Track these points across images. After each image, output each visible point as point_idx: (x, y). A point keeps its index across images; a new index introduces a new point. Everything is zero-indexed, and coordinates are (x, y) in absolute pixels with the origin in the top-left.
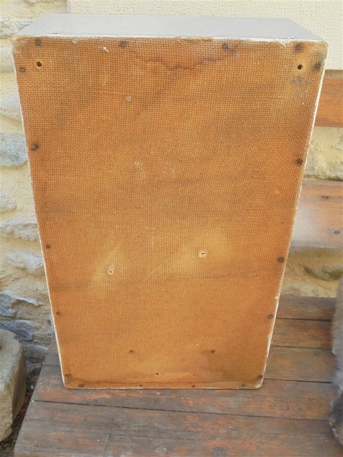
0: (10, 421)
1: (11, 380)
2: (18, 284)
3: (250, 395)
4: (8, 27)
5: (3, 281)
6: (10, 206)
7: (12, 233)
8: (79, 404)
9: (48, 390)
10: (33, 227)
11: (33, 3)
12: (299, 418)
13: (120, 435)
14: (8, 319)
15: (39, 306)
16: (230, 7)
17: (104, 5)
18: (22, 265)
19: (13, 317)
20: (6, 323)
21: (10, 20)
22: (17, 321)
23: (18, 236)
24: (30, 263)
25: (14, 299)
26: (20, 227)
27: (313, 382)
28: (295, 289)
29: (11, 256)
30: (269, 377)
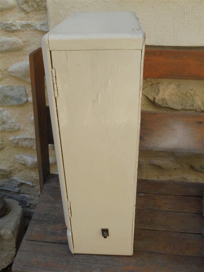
0: (14, 253)
1: (15, 228)
2: (22, 173)
3: (152, 240)
4: (15, 26)
5: (13, 171)
6: (16, 128)
7: (17, 143)
8: (51, 243)
9: (33, 234)
10: (29, 140)
11: (28, 12)
12: (181, 255)
13: (73, 261)
14: (16, 194)
15: (33, 186)
16: (141, 11)
17: (68, 12)
18: (23, 162)
19: (19, 193)
20: (14, 196)
21: (16, 22)
22: (21, 195)
23: (21, 145)
24: (28, 161)
25: (19, 182)
26: (22, 140)
27: (191, 233)
28: (184, 178)
29: (17, 157)
30: (164, 230)
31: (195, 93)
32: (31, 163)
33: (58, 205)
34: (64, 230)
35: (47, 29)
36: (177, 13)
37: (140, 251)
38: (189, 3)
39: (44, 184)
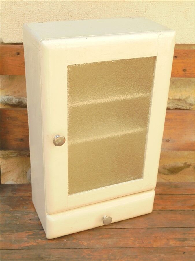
3: (120, 237)
8: (17, 249)
12: (149, 247)
30: (131, 227)
34: (29, 237)
36: (131, 12)
37: (110, 248)
38: (142, 3)
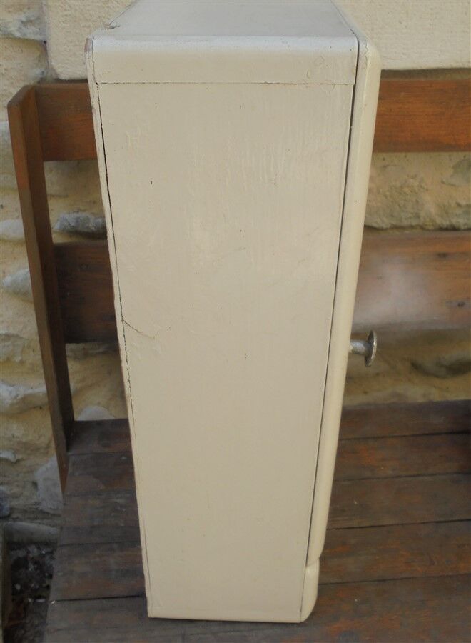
9: (74, 582)
13: (198, 634)
15: (18, 461)
30: (396, 521)
31: (423, 185)
32: (10, 401)
33: (117, 498)
35: (41, 34)
37: (355, 582)
39: (68, 449)
